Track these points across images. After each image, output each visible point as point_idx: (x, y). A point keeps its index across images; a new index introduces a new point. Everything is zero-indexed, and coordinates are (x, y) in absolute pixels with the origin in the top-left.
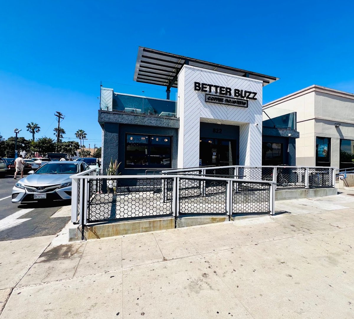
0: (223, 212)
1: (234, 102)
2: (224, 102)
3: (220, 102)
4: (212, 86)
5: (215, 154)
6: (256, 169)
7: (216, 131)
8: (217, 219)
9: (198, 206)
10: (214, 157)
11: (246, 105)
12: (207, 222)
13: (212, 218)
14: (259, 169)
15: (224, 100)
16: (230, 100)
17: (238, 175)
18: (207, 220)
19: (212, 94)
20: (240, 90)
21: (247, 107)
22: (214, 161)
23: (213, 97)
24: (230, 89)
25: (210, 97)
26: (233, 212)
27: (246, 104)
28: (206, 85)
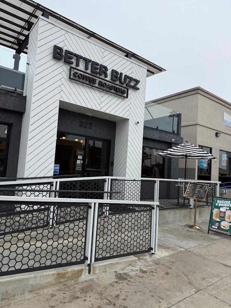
0: (79, 260)
1: (110, 88)
2: (96, 85)
3: (91, 84)
4: (81, 57)
5: (80, 157)
6: (134, 182)
7: (84, 125)
8: (67, 275)
9: (44, 246)
10: (78, 162)
11: (125, 95)
12: (49, 282)
13: (58, 274)
14: (138, 182)
15: (97, 82)
16: (106, 84)
17: (109, 191)
18: (49, 280)
19: (80, 69)
20: (119, 73)
21: (127, 97)
22: (79, 168)
23: (81, 75)
24: (106, 68)
25: (77, 73)
26: (97, 257)
27: (125, 93)
28: (71, 53)
